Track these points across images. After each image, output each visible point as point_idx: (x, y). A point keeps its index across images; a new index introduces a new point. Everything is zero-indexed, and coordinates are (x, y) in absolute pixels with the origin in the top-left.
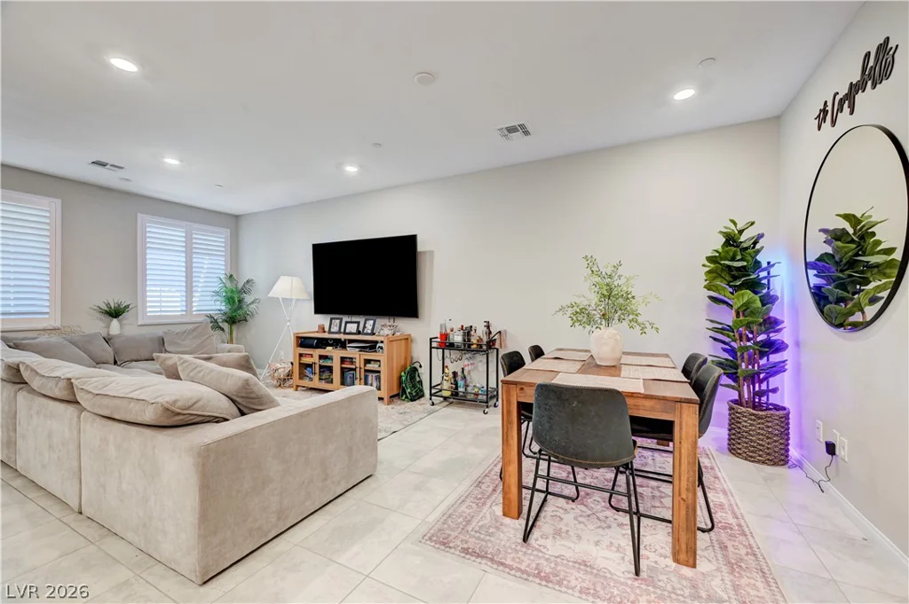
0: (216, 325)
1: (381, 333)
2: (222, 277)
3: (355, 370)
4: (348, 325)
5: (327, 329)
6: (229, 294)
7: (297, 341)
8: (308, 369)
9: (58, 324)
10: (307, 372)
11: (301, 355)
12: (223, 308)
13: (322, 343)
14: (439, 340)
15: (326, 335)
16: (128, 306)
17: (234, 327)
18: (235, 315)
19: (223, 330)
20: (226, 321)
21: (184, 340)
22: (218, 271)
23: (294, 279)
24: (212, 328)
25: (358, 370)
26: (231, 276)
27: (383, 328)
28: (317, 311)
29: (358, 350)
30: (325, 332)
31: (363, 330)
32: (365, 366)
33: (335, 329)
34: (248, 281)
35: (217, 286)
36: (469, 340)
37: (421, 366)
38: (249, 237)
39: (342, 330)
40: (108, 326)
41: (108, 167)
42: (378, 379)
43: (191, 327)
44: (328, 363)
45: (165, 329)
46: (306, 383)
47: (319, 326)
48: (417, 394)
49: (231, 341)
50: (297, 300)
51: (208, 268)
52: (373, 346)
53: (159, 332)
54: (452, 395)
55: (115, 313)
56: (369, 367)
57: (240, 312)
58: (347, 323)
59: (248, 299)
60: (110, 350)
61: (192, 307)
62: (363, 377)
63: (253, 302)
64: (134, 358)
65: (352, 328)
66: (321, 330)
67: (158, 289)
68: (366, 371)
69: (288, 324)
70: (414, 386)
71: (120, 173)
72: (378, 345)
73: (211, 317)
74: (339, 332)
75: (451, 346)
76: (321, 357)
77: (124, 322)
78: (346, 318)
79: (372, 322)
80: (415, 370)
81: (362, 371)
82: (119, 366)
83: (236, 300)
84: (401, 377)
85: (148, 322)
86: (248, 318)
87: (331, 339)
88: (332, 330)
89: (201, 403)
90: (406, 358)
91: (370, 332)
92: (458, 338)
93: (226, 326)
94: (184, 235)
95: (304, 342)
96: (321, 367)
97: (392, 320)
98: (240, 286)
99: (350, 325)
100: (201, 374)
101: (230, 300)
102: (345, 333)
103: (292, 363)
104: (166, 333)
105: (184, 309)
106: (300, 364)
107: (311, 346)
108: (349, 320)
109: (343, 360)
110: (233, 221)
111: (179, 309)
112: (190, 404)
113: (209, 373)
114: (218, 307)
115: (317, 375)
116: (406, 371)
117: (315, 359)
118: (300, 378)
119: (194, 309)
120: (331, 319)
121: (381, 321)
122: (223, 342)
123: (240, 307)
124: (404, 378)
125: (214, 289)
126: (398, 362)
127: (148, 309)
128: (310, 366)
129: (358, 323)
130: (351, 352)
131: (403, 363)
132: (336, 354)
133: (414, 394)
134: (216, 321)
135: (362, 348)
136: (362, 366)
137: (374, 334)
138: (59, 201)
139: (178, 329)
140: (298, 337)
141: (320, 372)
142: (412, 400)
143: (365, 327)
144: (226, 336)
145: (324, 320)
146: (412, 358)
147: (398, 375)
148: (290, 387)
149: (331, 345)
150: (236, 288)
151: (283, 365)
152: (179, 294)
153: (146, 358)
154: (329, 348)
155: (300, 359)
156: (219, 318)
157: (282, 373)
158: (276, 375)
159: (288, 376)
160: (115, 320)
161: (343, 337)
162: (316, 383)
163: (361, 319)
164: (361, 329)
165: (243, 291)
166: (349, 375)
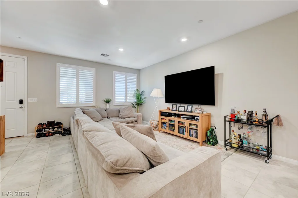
0: (134, 107)
1: (196, 111)
2: (135, 90)
3: (185, 127)
4: (180, 107)
5: (171, 109)
6: (137, 96)
7: (160, 114)
8: (164, 124)
9: (95, 105)
10: (164, 125)
11: (161, 119)
12: (136, 100)
13: (170, 115)
14: (230, 117)
15: (170, 112)
16: (111, 100)
17: (139, 107)
18: (139, 103)
19: (135, 108)
20: (136, 105)
21: (125, 111)
22: (134, 88)
23: (159, 89)
24: (133, 107)
25: (186, 128)
26: (138, 90)
27: (196, 109)
28: (166, 102)
29: (186, 119)
30: (170, 110)
31: (187, 110)
32: (189, 126)
33: (174, 109)
34: (143, 91)
35: (134, 93)
36: (252, 119)
37: (216, 129)
38: (143, 76)
39: (177, 109)
40: (106, 106)
41: (105, 56)
42: (196, 133)
43: (127, 107)
44: (172, 123)
45: (120, 107)
46: (164, 130)
47: (167, 107)
48: (215, 142)
49: (138, 112)
50: (159, 97)
51: (131, 87)
52: (193, 118)
53: (118, 108)
54: (239, 147)
55: (108, 102)
56: (192, 127)
57: (141, 102)
58: (179, 107)
59: (143, 97)
60: (106, 113)
61: (127, 100)
62: (188, 131)
63: (144, 98)
64: (112, 116)
65: (182, 109)
66: (168, 109)
67: (118, 96)
68: (190, 128)
69: (156, 106)
70: (213, 138)
71: (108, 58)
72: (196, 118)
73: (132, 103)
74: (176, 110)
75: (239, 121)
76: (170, 120)
77: (110, 105)
78: (178, 105)
79: (191, 107)
80: (213, 130)
81: (188, 128)
82: (108, 118)
83: (139, 98)
84: (207, 133)
85: (115, 105)
86: (143, 104)
87: (173, 113)
88: (173, 109)
89: (130, 161)
90: (208, 124)
91: (190, 111)
92: (244, 117)
93: (136, 106)
94: (125, 77)
95: (162, 114)
96: (169, 124)
97: (200, 106)
98: (140, 93)
99: (181, 108)
100: (130, 137)
101: (138, 98)
102: (179, 111)
103: (158, 122)
104: (120, 108)
105: (125, 100)
106: (161, 122)
107: (166, 116)
108: (180, 106)
109: (179, 122)
110: (138, 71)
111: (124, 101)
112: (125, 162)
113: (134, 138)
114: (134, 100)
115: (168, 127)
116: (210, 131)
117: (167, 121)
118: (161, 128)
119: (128, 101)
120: (173, 105)
121: (195, 107)
122: (135, 112)
123: (140, 100)
124: (209, 134)
125: (133, 94)
126: (205, 126)
127: (116, 101)
128: (165, 123)
129: (184, 107)
130: (182, 120)
131: (207, 126)
132: (176, 120)
133: (214, 142)
134: (133, 105)
135: (188, 119)
136: (188, 126)
137: (192, 112)
138: (95, 69)
139: (123, 107)
140: (160, 112)
141: (169, 126)
142: (213, 145)
143: (187, 109)
144: (136, 110)
145: (170, 105)
146: (211, 124)
147: (206, 132)
148: (158, 130)
149: (173, 116)
150: (139, 94)
151: (155, 122)
152: (124, 97)
153: (115, 116)
154: (173, 117)
155: (161, 120)
156: (135, 104)
157: (155, 125)
158: (152, 125)
159: (157, 126)
160: (108, 104)
161: (177, 112)
162: (167, 130)
163: (186, 106)
164: (186, 110)
165: (141, 95)
166: (181, 129)
